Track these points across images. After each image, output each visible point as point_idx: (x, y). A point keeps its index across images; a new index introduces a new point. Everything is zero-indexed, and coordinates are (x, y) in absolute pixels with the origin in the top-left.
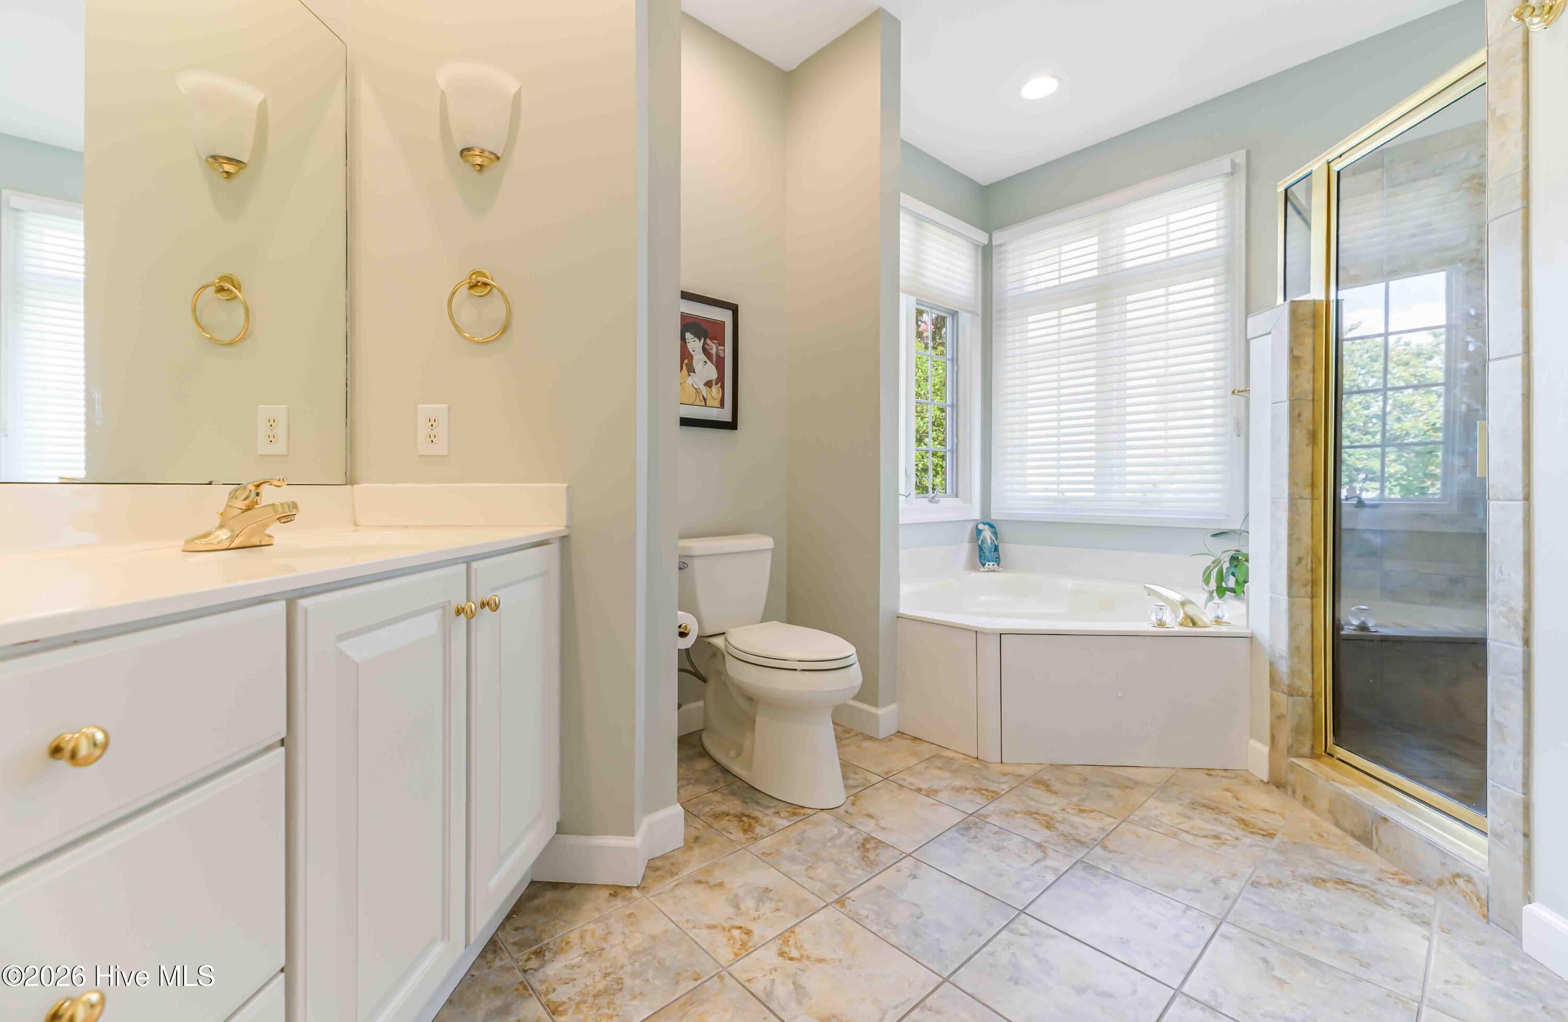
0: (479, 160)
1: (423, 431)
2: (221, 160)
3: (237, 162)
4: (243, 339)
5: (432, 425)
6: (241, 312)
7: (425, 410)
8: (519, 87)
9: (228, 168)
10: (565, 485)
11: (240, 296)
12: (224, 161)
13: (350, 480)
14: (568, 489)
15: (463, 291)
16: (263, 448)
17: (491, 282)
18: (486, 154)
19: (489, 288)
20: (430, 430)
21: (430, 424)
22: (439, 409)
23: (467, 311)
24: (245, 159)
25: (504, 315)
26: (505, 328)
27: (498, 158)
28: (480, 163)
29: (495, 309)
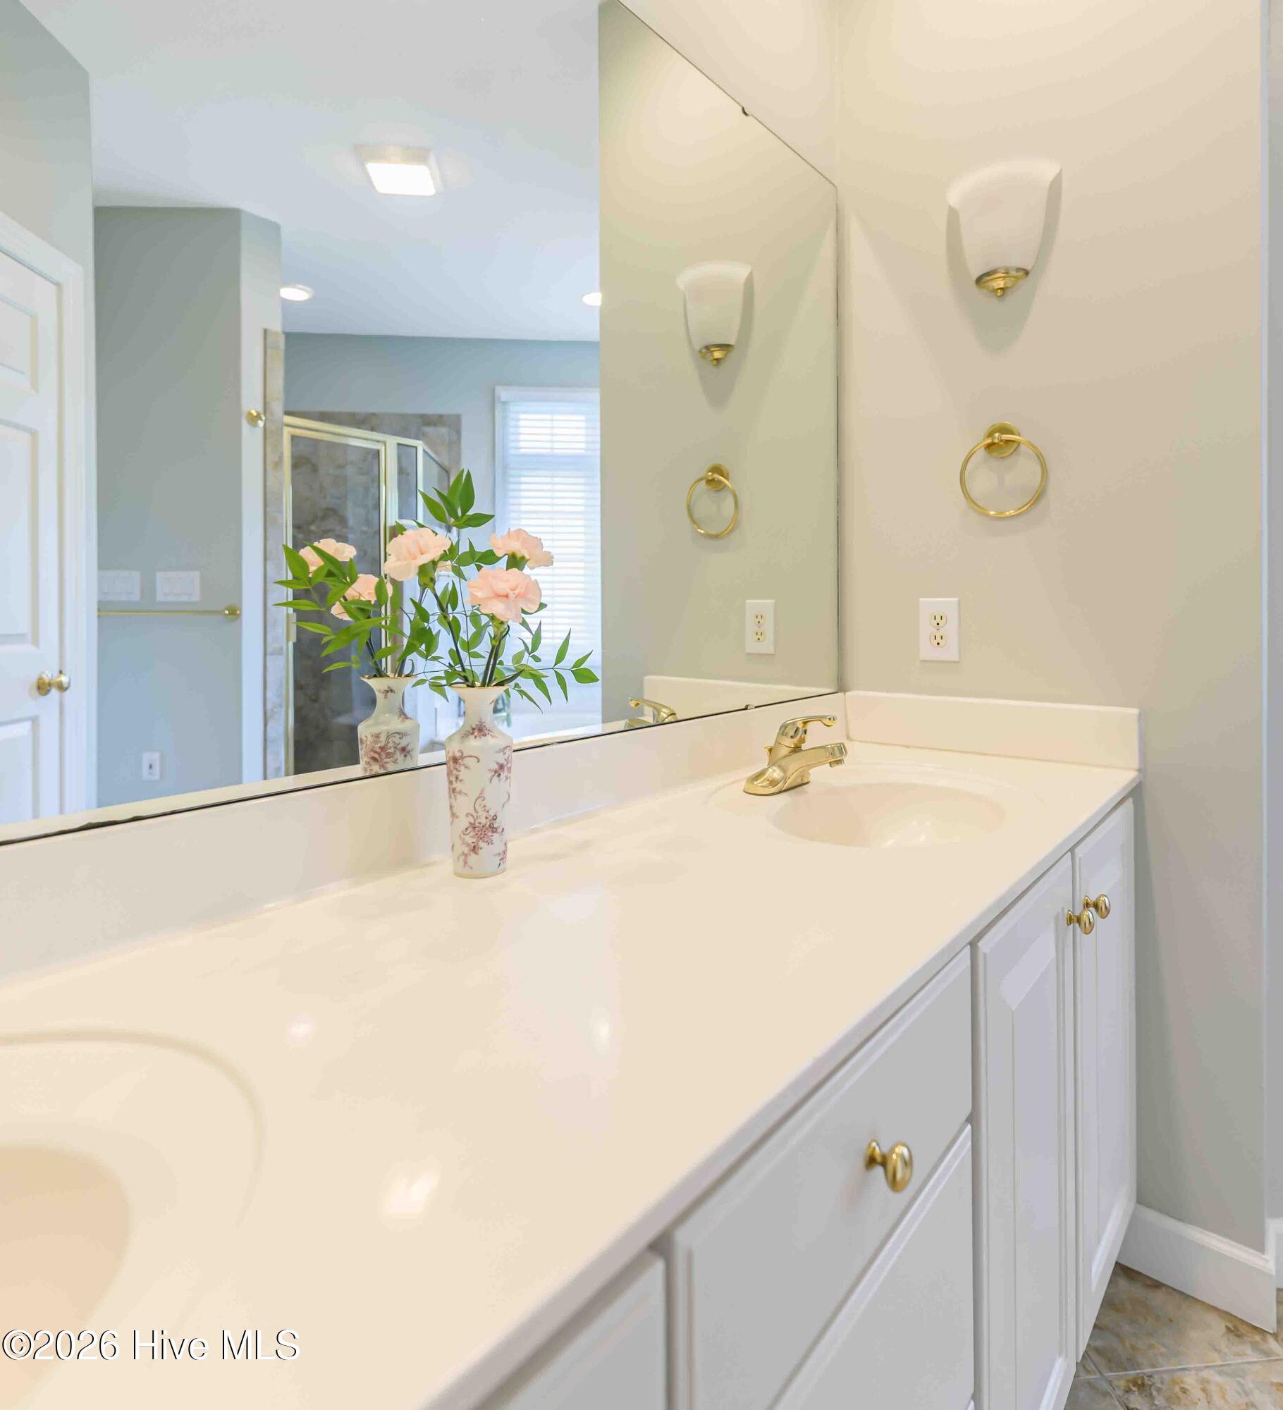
0: (1001, 283)
1: (926, 629)
2: (712, 349)
3: (725, 347)
4: (732, 530)
5: (938, 624)
6: (730, 501)
7: (930, 604)
8: (1057, 171)
9: (717, 355)
10: (1135, 711)
11: (730, 485)
12: (716, 349)
13: (841, 687)
14: (1140, 717)
15: (981, 454)
16: (752, 646)
17: (1019, 438)
18: (1013, 273)
19: (1015, 445)
20: (935, 630)
21: (936, 622)
22: (947, 604)
23: (984, 480)
24: (732, 342)
25: (1039, 478)
26: (1039, 496)
27: (1027, 273)
28: (1002, 286)
29: (1023, 471)
